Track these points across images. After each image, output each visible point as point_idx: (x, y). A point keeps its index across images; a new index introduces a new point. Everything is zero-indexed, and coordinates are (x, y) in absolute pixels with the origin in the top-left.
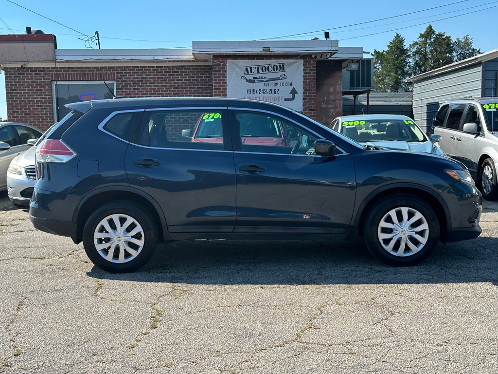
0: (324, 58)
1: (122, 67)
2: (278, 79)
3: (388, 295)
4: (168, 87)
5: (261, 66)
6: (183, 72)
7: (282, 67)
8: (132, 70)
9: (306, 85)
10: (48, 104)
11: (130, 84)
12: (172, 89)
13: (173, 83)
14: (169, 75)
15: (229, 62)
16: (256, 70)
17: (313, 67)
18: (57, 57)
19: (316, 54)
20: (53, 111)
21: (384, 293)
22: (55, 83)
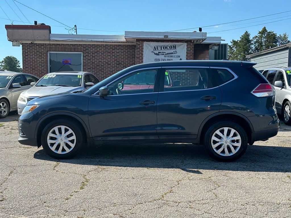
0: (198, 42)
1: (86, 45)
2: (172, 53)
3: (219, 175)
4: (111, 56)
5: (163, 46)
6: (120, 48)
7: (175, 47)
8: (92, 46)
9: (187, 57)
10: (45, 64)
11: (91, 54)
12: (113, 58)
13: (114, 54)
14: (112, 50)
15: (145, 44)
16: (160, 48)
17: (192, 47)
18: (51, 38)
19: (194, 40)
20: (47, 68)
21: (217, 175)
22: (49, 52)
